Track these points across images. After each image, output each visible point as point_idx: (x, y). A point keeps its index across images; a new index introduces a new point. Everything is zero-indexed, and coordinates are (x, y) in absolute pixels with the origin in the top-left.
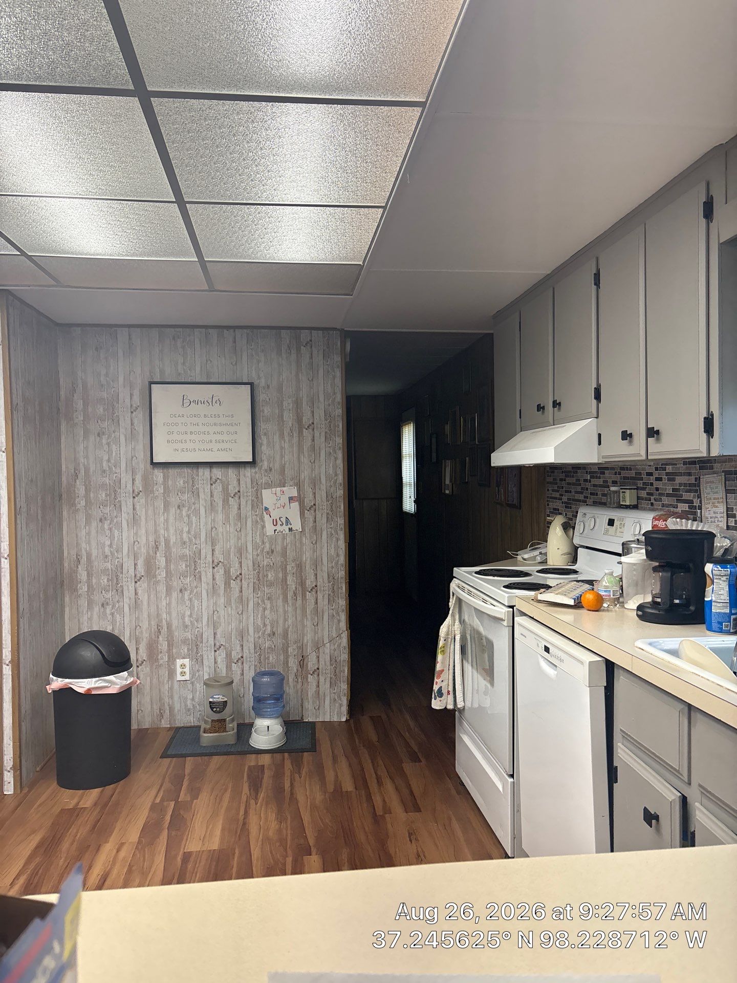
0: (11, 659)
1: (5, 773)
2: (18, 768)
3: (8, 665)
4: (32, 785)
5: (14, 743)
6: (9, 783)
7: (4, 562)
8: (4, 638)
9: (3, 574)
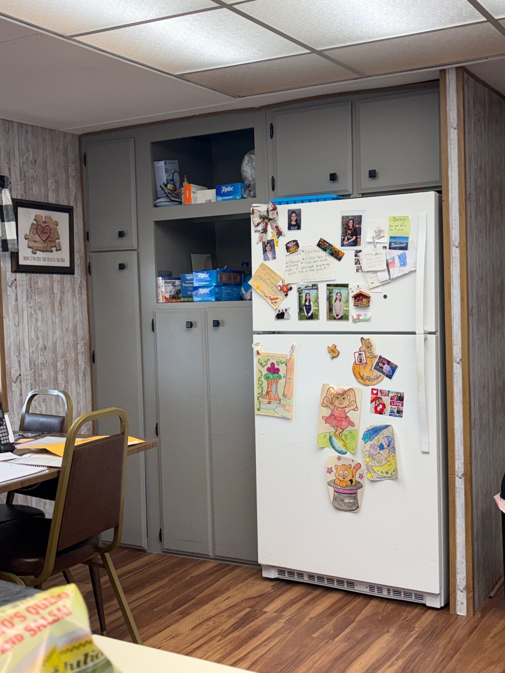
0: (464, 472)
1: (458, 592)
2: (470, 589)
3: (460, 478)
4: (484, 611)
5: (467, 562)
6: (462, 603)
7: (457, 366)
8: (456, 448)
9: (455, 380)
